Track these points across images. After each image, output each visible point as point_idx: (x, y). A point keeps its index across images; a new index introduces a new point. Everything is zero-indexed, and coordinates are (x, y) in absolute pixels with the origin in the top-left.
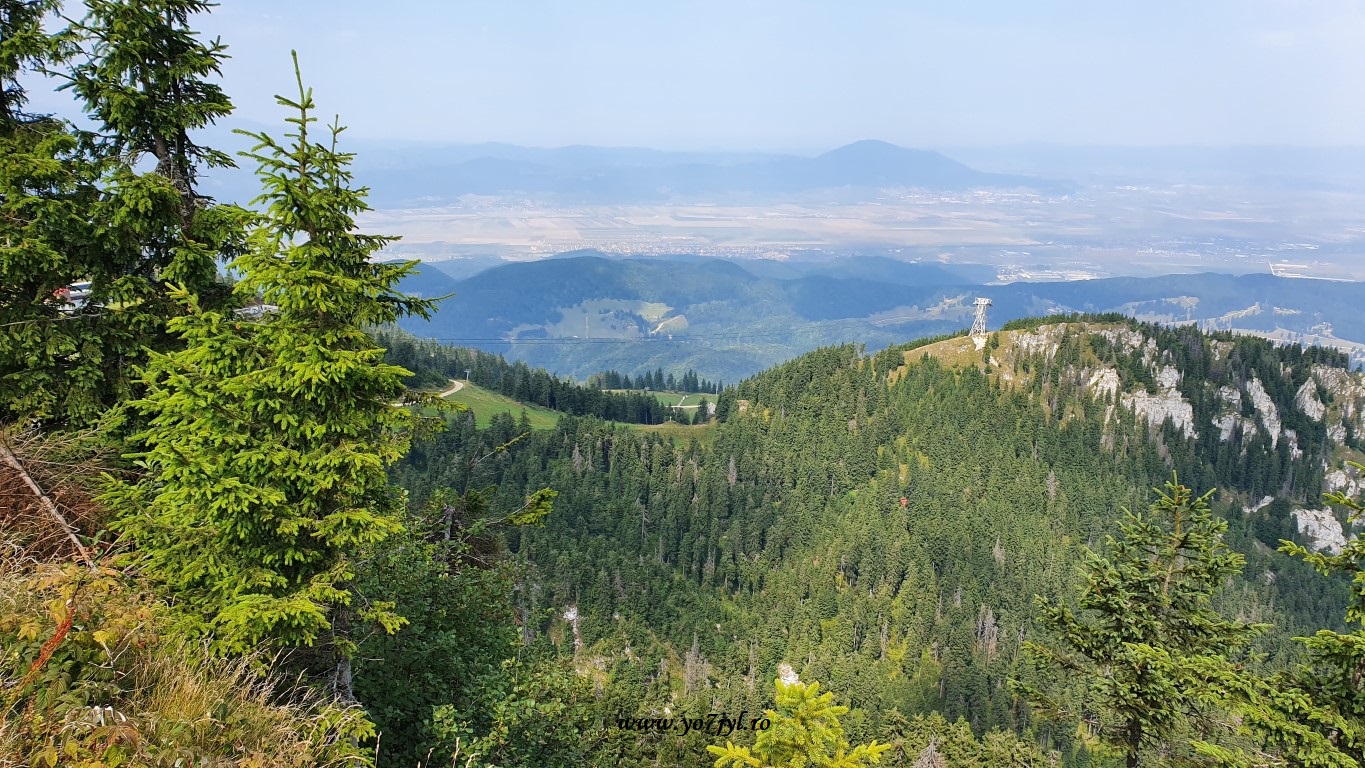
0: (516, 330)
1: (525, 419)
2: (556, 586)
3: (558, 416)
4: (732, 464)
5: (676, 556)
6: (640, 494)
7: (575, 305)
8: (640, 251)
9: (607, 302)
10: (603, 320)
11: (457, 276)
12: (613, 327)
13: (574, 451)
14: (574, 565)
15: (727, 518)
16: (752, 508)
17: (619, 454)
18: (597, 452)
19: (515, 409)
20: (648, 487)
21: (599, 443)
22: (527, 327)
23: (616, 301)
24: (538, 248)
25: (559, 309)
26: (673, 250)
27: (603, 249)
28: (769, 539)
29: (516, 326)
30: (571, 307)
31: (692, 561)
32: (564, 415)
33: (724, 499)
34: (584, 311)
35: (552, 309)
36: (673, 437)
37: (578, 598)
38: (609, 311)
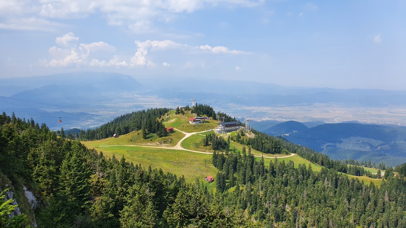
0: (326, 145)
1: (310, 167)
2: (309, 220)
3: (321, 167)
4: (386, 194)
5: (359, 221)
6: (347, 198)
7: (347, 138)
8: (374, 122)
9: (359, 138)
10: (357, 144)
11: (310, 127)
12: (361, 147)
13: (325, 180)
14: (315, 214)
15: (382, 213)
16: (392, 211)
17: (341, 183)
18: (333, 181)
19: (307, 163)
20: (351, 196)
21: (334, 178)
22: (329, 144)
23: (362, 138)
24: (337, 120)
25: (342, 139)
26: (387, 123)
27: (360, 121)
28: (399, 223)
29: (326, 143)
30: (346, 139)
31: (365, 225)
32: (324, 167)
33: (381, 205)
34: (350, 140)
35: (339, 139)
36: (364, 181)
37: (316, 226)
38: (359, 141)
